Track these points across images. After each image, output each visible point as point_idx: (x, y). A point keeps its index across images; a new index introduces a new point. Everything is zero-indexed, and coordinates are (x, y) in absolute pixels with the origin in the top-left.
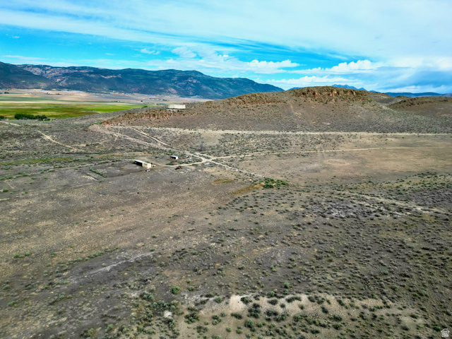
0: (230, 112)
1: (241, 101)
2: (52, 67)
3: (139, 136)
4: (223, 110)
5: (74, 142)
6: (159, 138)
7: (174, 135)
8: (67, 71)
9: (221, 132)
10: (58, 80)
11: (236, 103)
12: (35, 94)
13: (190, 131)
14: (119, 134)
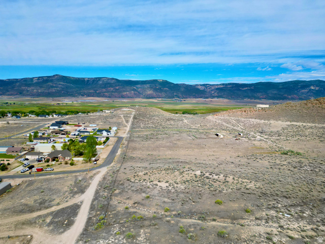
0: (304, 110)
1: (318, 102)
2: (211, 85)
3: (230, 123)
4: (298, 109)
5: (196, 124)
6: (241, 124)
7: (252, 123)
8: (219, 86)
9: (289, 123)
10: (213, 92)
11: (312, 104)
12: (199, 101)
13: (265, 122)
14: (220, 121)
